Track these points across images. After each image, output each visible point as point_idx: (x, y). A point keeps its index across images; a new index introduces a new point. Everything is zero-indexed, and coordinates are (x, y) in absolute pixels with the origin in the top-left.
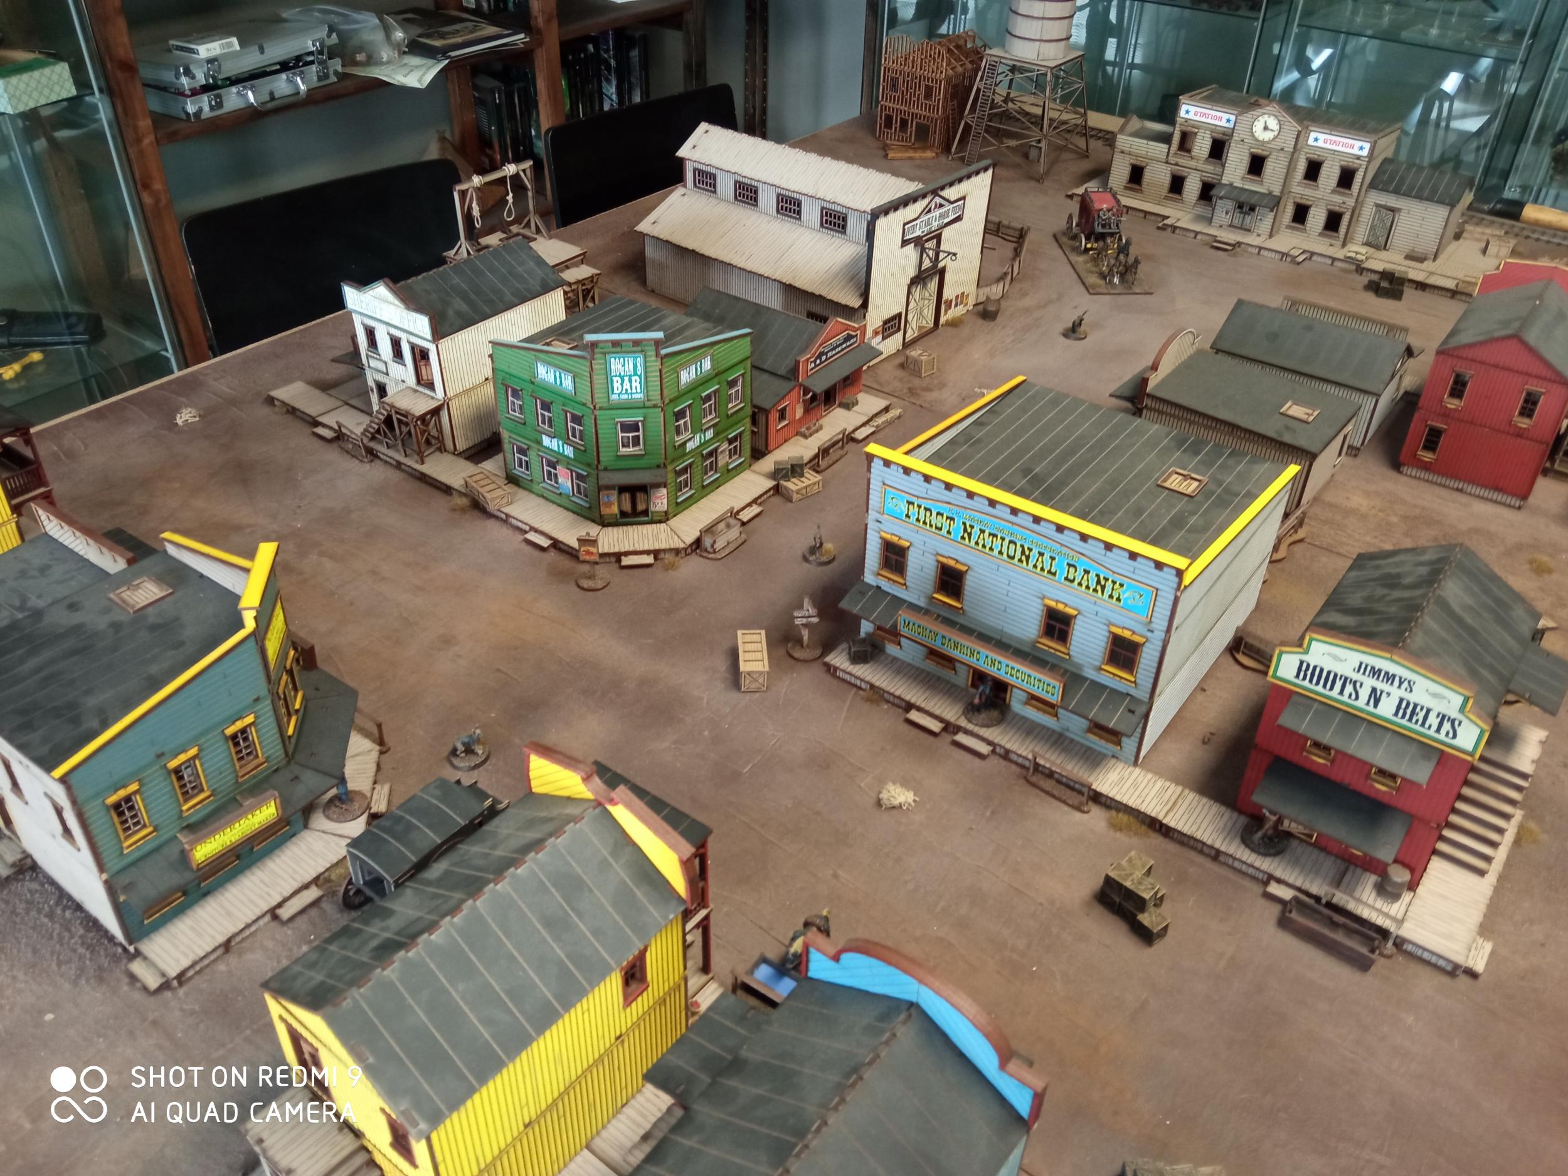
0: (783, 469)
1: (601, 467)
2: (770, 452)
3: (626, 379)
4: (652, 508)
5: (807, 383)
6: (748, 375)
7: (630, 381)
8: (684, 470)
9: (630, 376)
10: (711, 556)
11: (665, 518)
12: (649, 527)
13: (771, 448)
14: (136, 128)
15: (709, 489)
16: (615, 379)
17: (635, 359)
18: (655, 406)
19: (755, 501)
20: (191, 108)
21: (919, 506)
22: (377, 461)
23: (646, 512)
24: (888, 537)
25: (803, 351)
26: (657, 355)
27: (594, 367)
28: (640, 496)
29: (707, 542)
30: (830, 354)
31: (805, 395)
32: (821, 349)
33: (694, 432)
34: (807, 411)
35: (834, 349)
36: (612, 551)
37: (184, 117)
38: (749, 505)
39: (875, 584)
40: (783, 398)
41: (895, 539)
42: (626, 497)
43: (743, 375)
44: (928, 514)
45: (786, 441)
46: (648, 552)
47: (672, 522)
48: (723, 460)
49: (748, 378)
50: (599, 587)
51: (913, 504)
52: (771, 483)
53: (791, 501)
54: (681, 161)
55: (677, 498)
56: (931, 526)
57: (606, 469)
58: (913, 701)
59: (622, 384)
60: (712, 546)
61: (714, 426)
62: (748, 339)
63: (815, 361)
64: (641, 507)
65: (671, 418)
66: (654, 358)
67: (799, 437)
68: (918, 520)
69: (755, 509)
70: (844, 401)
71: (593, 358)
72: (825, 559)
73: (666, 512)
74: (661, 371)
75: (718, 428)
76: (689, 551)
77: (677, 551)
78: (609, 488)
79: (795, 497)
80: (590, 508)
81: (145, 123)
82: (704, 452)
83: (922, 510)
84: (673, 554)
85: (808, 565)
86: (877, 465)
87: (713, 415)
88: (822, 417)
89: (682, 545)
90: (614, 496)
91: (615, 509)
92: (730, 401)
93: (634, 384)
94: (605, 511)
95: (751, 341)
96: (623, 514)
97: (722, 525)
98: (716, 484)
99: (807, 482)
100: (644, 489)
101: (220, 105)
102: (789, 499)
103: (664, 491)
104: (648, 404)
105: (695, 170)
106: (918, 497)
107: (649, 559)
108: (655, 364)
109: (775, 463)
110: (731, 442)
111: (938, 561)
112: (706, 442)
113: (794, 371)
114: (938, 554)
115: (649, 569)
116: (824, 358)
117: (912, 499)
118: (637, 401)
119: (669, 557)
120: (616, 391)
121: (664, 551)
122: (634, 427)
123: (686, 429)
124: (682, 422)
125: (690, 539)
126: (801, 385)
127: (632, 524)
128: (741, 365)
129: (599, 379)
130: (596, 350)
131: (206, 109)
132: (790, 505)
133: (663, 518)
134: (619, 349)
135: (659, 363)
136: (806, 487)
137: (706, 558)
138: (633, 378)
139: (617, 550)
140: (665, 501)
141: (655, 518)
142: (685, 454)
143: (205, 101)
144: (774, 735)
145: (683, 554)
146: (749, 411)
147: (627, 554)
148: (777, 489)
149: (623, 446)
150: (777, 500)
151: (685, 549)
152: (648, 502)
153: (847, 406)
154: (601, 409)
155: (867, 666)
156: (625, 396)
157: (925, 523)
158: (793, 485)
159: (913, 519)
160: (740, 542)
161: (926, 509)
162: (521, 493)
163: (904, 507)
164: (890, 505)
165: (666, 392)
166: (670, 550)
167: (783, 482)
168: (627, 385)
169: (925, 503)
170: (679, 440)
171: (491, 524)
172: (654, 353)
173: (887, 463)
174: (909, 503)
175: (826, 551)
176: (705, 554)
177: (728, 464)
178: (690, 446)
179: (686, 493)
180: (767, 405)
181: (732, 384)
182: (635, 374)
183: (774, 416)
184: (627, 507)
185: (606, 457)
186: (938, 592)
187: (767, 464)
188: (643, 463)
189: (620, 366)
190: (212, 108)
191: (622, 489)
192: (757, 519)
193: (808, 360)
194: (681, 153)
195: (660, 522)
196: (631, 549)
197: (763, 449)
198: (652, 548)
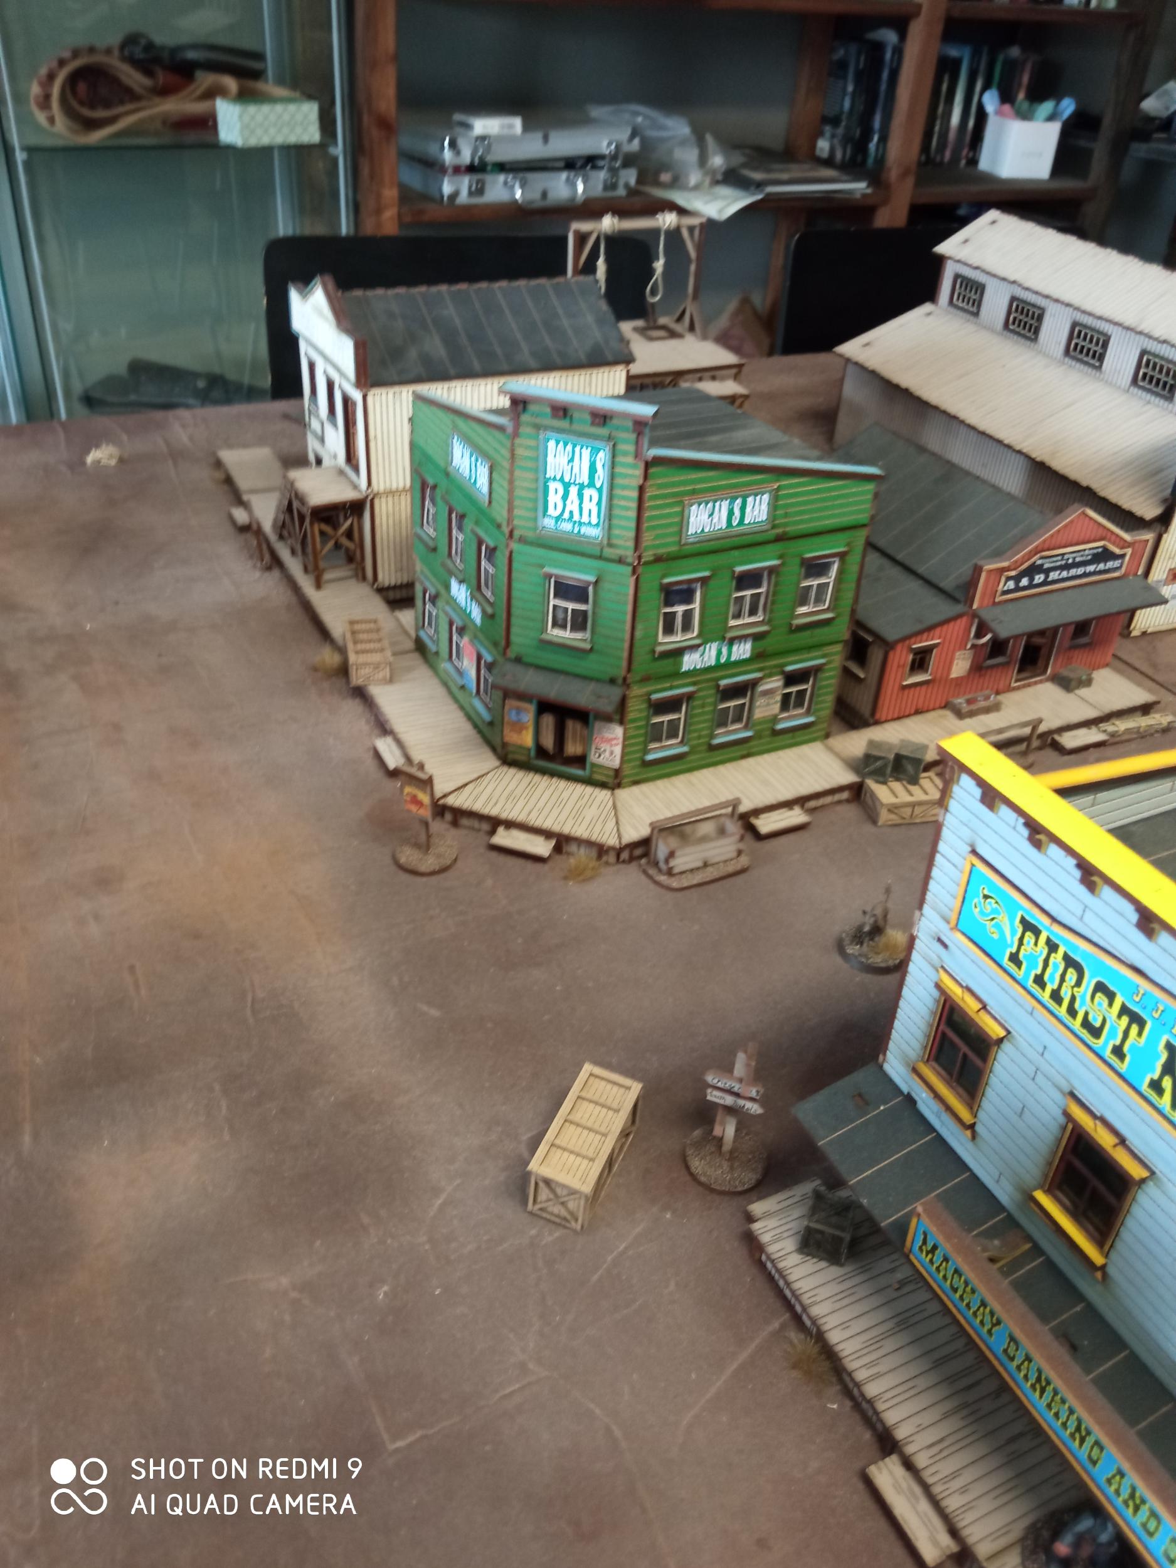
0: (878, 758)
1: (512, 653)
2: (877, 723)
3: (574, 490)
4: (593, 758)
5: (987, 615)
6: (854, 560)
7: (580, 496)
8: (672, 705)
9: (582, 487)
10: (663, 878)
11: (613, 781)
12: (579, 788)
13: (882, 714)
14: (379, 196)
15: (718, 755)
16: (552, 486)
17: (595, 451)
18: (621, 561)
19: (800, 801)
20: (447, 188)
21: (1052, 947)
22: (276, 573)
23: (580, 760)
24: (956, 991)
25: (998, 554)
26: (637, 455)
27: (519, 451)
28: (571, 725)
29: (661, 850)
30: (1054, 575)
31: (979, 635)
32: (1037, 560)
33: (705, 637)
34: (977, 668)
35: (1067, 567)
36: (486, 811)
37: (437, 196)
38: (788, 804)
39: (905, 1089)
40: (930, 629)
41: (971, 1005)
42: (548, 721)
43: (842, 556)
44: (1072, 975)
45: (918, 712)
46: (547, 834)
47: (623, 794)
48: (766, 708)
49: (853, 568)
50: (423, 868)
51: (1037, 932)
52: (849, 778)
53: (874, 822)
54: (940, 260)
55: (646, 751)
56: (1072, 1012)
57: (518, 660)
58: (900, 1434)
59: (565, 497)
60: (667, 861)
61: (757, 637)
62: (870, 487)
63: (1017, 579)
64: (572, 748)
65: (652, 596)
66: (630, 460)
67: (947, 713)
68: (1039, 981)
69: (796, 817)
70: (1065, 672)
71: (516, 434)
72: (878, 960)
73: (617, 772)
74: (641, 489)
75: (762, 644)
76: (625, 855)
77: (601, 850)
78: (522, 697)
79: (884, 816)
80: (491, 724)
81: (390, 194)
82: (723, 683)
83: (1057, 959)
84: (594, 853)
85: (838, 960)
86: (965, 791)
87: (759, 617)
88: (1009, 689)
89: (612, 841)
90: (528, 715)
91: (527, 739)
92: (803, 601)
93: (586, 505)
94: (511, 737)
95: (876, 495)
96: (541, 752)
97: (707, 828)
98: (741, 750)
99: (922, 797)
100: (583, 716)
101: (480, 191)
102: (873, 819)
103: (618, 731)
104: (608, 552)
105: (957, 276)
106: (1054, 920)
107: (541, 847)
108: (632, 474)
109: (871, 743)
110: (791, 679)
111: (1066, 1114)
112: (729, 665)
113: (970, 586)
114: (1072, 1095)
115: (539, 866)
116: (1039, 578)
117: (1040, 920)
118: (588, 541)
119: (581, 856)
120: (551, 511)
121: (579, 841)
122: (577, 593)
123: (687, 626)
124: (680, 609)
125: (634, 832)
126: (975, 615)
127: (553, 774)
128: (842, 537)
129: (523, 479)
130: (525, 418)
131: (464, 192)
132: (868, 828)
133: (610, 781)
134: (564, 424)
135: (639, 472)
136: (913, 805)
137: (650, 877)
138: (587, 492)
139: (494, 812)
140: (618, 750)
141: (597, 777)
142: (677, 674)
143: (465, 183)
144: (523, 1367)
145: (612, 858)
146: (842, 630)
147: (510, 824)
148: (857, 792)
149: (555, 624)
150: (851, 812)
151: (619, 851)
152: (587, 741)
153: (1066, 684)
154: (522, 540)
155: (835, 1271)
156: (566, 527)
157: (1056, 996)
158: (887, 793)
159: (1027, 974)
160: (731, 868)
161: (1069, 962)
162: (422, 671)
163: (1011, 931)
164: (977, 910)
165: (647, 538)
166: (589, 843)
167: (871, 783)
168: (573, 504)
169: (1068, 943)
170: (667, 642)
171: (352, 708)
172: (631, 448)
173: (991, 797)
174: (1028, 926)
175: (887, 947)
176: (652, 871)
177: (775, 719)
178: (690, 661)
179: (670, 747)
180: (891, 635)
181: (816, 568)
182: (591, 484)
183: (902, 657)
184: (548, 742)
185: (521, 639)
186: (1049, 1191)
187: (856, 743)
188: (589, 666)
189: (564, 460)
190: (471, 193)
191: (544, 707)
192: (792, 837)
193: (1003, 570)
194: (942, 248)
195: (603, 785)
196: (521, 818)
197: (865, 710)
198: (556, 828)
